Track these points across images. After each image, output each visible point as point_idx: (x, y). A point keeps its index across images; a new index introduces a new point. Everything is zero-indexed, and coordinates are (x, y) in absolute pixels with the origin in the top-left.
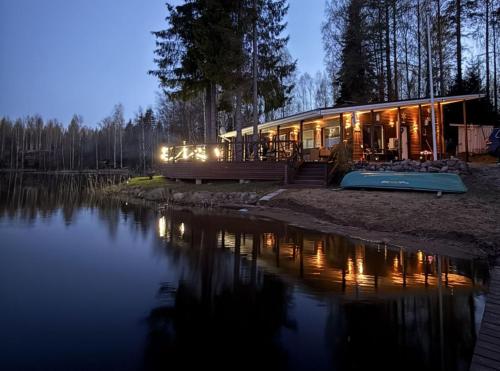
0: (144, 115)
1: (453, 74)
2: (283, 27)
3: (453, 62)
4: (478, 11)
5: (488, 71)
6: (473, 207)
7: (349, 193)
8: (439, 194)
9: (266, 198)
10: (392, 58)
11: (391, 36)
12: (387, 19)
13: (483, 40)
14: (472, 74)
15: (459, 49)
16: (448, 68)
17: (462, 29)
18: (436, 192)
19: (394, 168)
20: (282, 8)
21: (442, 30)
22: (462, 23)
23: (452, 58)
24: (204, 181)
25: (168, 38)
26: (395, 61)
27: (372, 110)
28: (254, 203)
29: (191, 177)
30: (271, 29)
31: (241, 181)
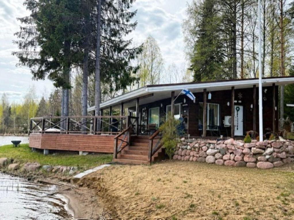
2: (133, 14)
9: (80, 175)
10: (238, 47)
12: (235, 13)
21: (284, 27)
24: (51, 152)
25: (30, 23)
26: (242, 50)
27: (205, 89)
28: (69, 181)
29: (40, 147)
30: (122, 15)
31: (81, 153)
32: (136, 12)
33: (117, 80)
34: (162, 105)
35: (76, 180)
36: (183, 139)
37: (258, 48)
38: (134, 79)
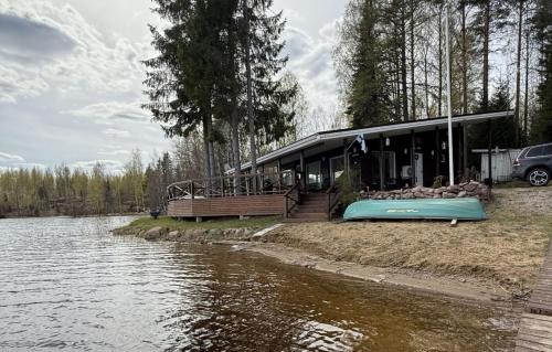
0: (162, 160)
1: (478, 97)
2: (281, 46)
3: (478, 84)
4: (510, 19)
5: (518, 91)
6: (494, 235)
7: (350, 225)
8: (454, 222)
9: (260, 233)
10: (409, 80)
11: (408, 54)
12: (403, 34)
13: (514, 56)
14: (499, 95)
15: (486, 68)
16: (473, 92)
17: (490, 44)
18: (450, 221)
19: (404, 196)
20: (278, 23)
21: (467, 48)
22: (491, 36)
23: (478, 79)
24: (205, 219)
25: (158, 66)
26: (413, 83)
27: (381, 134)
28: (249, 240)
29: (191, 215)
30: (268, 49)
31: (241, 217)
32: (284, 43)
33: (268, 131)
34: (324, 159)
35: (257, 238)
36: (362, 192)
37: (433, 80)
38: (289, 127)
